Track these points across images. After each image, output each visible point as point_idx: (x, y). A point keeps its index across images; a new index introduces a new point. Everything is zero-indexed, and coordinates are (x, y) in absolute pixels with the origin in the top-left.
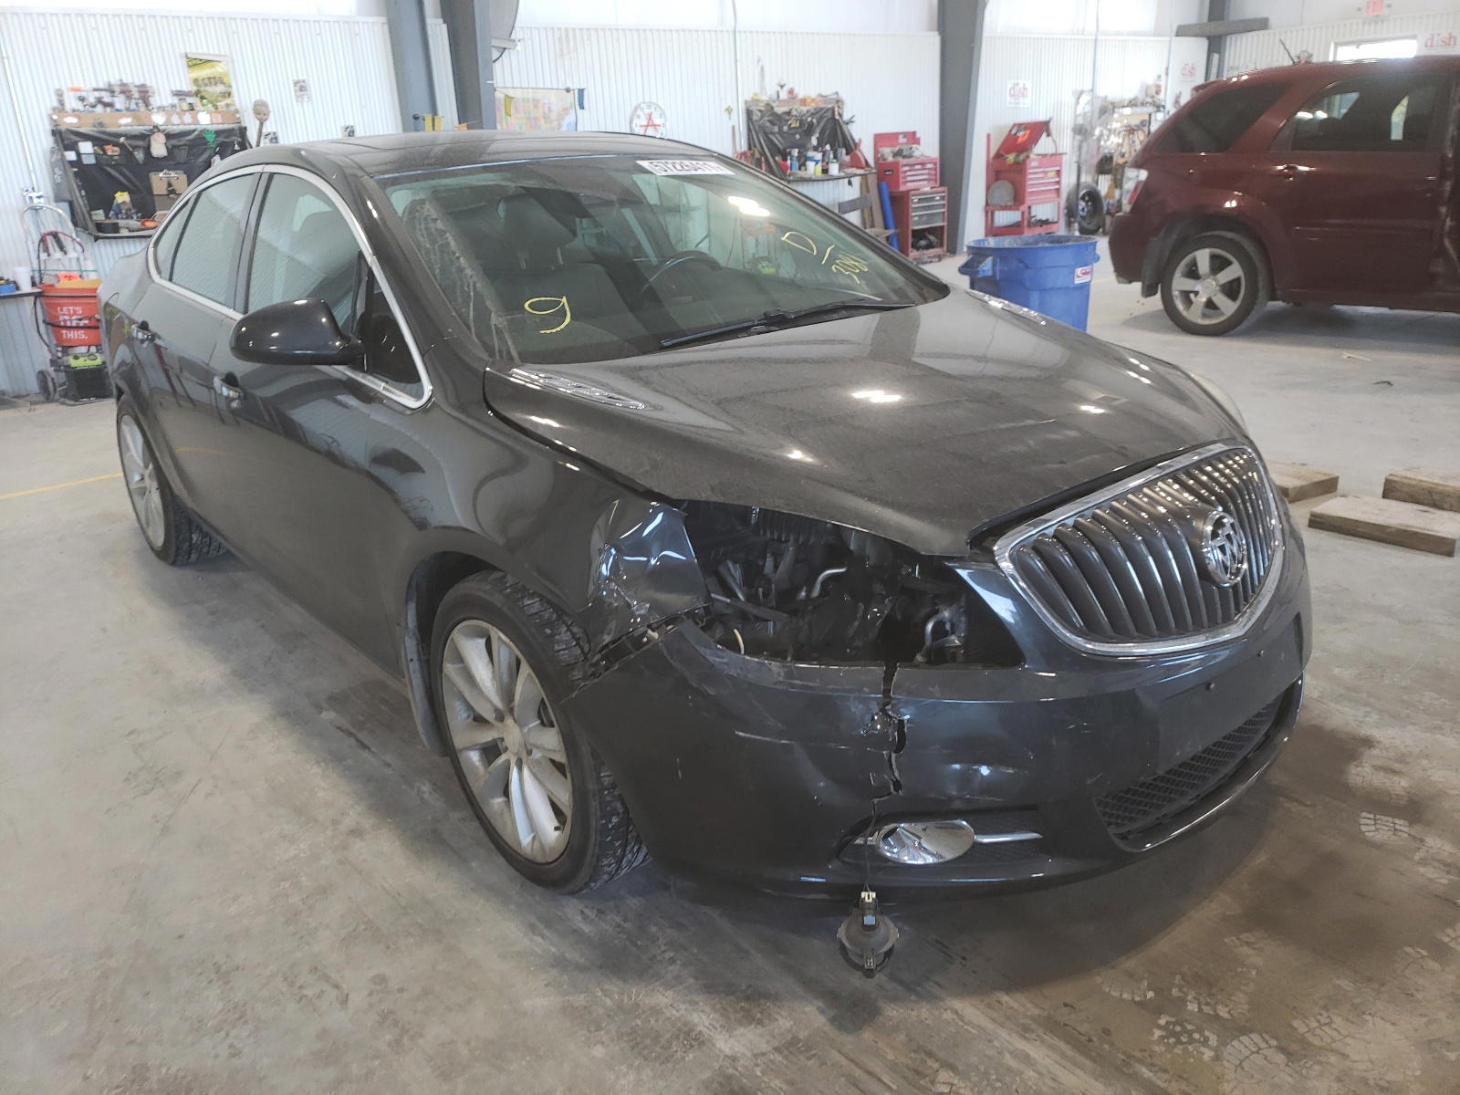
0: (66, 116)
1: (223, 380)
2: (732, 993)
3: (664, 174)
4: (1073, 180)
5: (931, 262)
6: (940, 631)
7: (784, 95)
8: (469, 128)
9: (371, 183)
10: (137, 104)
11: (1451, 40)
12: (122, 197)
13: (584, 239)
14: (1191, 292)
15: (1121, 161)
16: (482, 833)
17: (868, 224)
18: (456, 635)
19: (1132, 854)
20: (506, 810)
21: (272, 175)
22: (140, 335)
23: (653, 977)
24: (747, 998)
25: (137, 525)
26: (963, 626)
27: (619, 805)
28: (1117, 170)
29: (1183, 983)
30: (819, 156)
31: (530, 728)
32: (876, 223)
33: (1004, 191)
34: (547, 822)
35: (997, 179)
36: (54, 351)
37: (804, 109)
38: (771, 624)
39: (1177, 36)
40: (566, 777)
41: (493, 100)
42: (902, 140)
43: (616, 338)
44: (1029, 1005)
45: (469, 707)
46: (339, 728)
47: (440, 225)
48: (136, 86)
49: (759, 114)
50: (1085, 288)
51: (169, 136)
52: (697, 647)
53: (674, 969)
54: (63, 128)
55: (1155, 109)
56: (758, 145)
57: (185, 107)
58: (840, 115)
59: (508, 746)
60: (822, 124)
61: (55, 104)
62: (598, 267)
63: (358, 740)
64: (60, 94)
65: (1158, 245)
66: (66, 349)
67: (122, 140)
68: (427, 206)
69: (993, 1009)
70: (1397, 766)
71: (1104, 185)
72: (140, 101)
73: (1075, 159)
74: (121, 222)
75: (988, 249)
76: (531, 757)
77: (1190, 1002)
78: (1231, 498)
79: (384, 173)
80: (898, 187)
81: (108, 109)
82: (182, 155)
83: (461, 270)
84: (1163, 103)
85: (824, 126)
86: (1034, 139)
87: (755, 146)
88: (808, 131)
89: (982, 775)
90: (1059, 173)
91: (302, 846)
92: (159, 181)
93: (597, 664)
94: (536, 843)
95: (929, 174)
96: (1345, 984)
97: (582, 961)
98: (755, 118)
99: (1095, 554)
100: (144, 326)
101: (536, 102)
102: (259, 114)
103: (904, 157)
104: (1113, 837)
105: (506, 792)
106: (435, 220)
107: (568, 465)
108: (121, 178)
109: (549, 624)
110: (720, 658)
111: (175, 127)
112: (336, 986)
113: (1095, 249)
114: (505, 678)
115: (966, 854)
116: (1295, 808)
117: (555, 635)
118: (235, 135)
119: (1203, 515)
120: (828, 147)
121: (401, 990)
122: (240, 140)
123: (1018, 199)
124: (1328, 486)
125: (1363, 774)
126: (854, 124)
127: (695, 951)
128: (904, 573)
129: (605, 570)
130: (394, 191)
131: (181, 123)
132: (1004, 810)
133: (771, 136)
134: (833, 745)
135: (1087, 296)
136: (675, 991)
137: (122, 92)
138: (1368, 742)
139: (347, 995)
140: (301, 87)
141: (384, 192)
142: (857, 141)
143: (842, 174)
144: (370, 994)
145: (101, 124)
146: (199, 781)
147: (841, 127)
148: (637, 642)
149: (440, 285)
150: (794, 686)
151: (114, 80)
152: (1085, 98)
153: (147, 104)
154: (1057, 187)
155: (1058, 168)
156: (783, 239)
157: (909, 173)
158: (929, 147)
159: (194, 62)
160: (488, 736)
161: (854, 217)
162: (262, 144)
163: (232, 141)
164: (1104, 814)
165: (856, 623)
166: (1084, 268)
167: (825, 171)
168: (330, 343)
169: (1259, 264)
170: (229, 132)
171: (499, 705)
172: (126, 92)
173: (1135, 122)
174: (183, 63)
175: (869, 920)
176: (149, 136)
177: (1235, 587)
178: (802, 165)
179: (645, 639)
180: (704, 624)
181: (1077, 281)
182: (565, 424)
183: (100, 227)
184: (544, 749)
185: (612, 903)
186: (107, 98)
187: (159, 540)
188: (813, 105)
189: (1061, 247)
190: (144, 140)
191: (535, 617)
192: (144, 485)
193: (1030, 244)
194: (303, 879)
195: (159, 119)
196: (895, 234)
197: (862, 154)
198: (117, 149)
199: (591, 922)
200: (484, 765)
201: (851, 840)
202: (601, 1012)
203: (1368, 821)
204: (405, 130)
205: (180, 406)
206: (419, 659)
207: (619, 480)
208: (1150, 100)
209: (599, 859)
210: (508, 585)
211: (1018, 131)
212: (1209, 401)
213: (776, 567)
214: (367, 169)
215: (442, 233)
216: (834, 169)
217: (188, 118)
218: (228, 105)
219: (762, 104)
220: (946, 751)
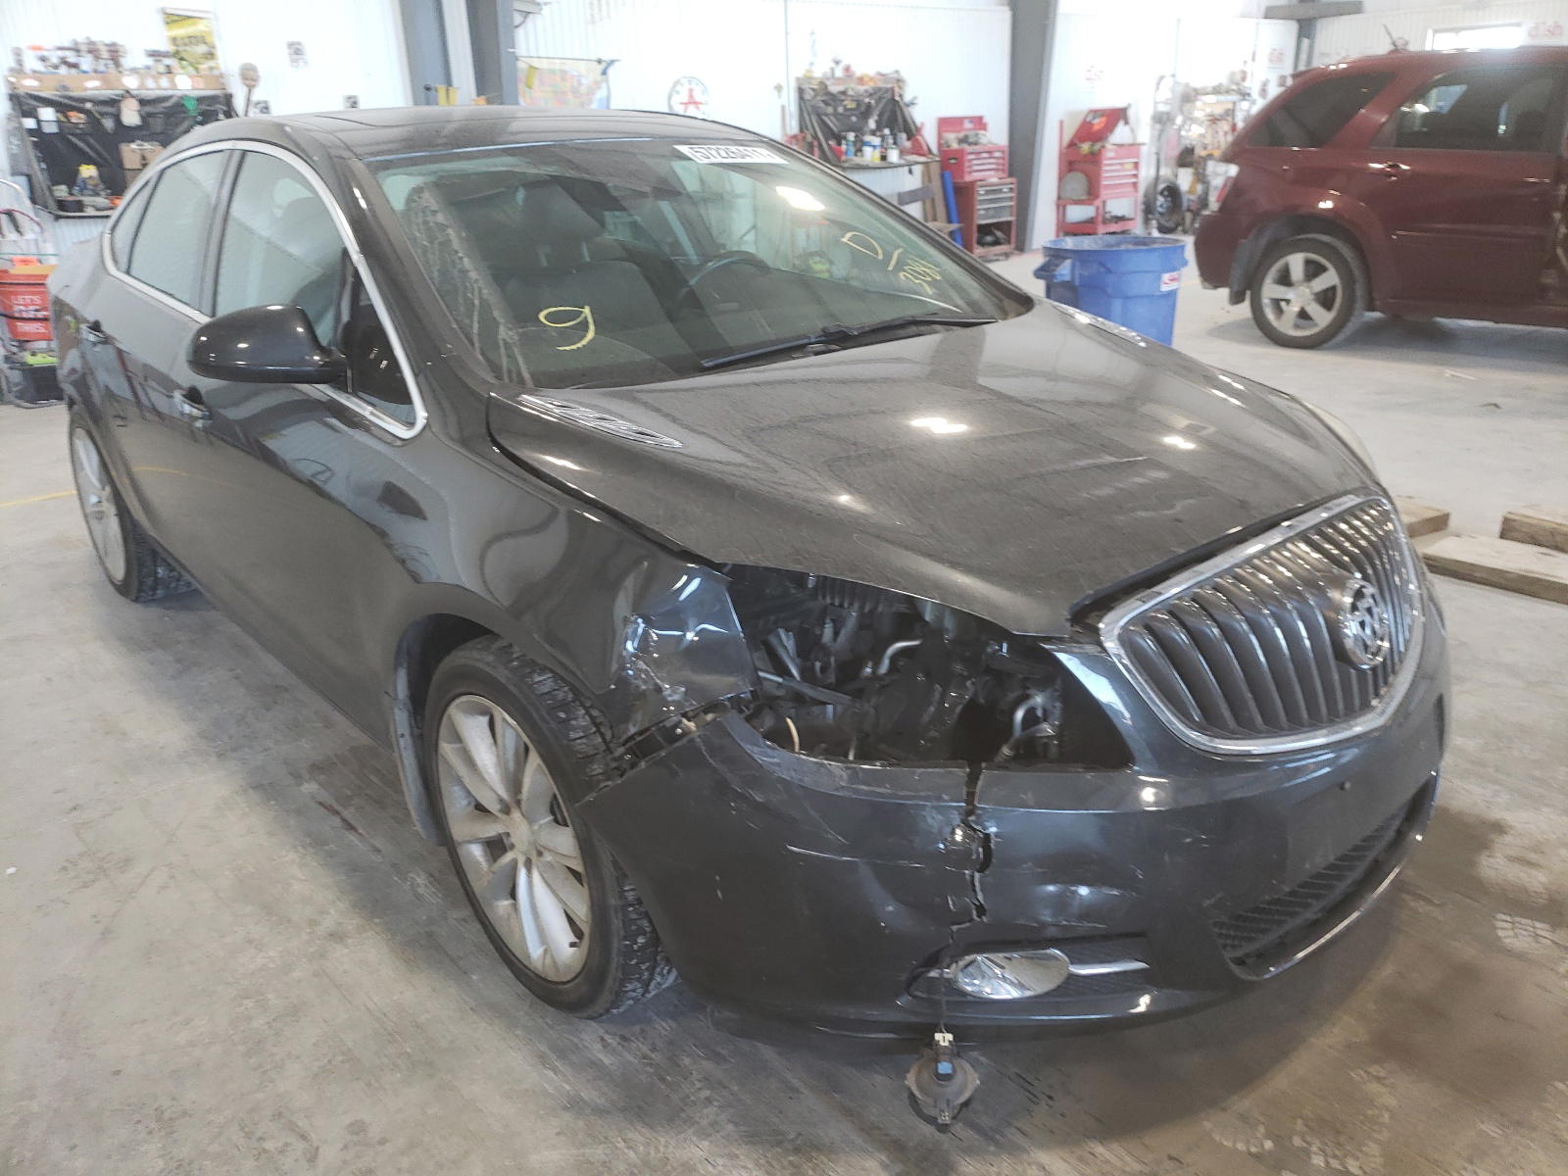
0: (25, 78)
1: (184, 396)
2: (779, 1143)
3: (706, 161)
4: (1152, 172)
5: (997, 260)
6: (1031, 719)
7: (839, 73)
8: (489, 102)
9: (358, 166)
10: (106, 65)
11: (1557, 29)
12: (88, 171)
13: (616, 231)
14: (1282, 300)
15: (1203, 153)
16: (484, 939)
17: (930, 217)
18: (454, 711)
19: (1252, 983)
20: (514, 915)
21: (244, 153)
22: (92, 338)
23: (685, 1122)
24: (797, 1150)
25: (94, 553)
26: (1057, 712)
27: (645, 923)
28: (1199, 163)
29: (1305, 1129)
30: (876, 141)
31: (541, 826)
32: (938, 215)
33: (1077, 183)
34: (562, 936)
35: (1070, 170)
36: (9, 347)
37: (861, 89)
38: (830, 708)
39: (1266, 18)
40: (582, 885)
41: (514, 70)
42: (968, 125)
43: (648, 357)
44: (1128, 1159)
45: (469, 793)
46: (321, 804)
47: (440, 218)
48: (107, 45)
49: (812, 93)
50: (1172, 294)
51: (143, 102)
52: (742, 744)
53: (710, 1111)
54: (21, 92)
55: (1241, 98)
56: (810, 127)
57: (162, 69)
58: (901, 96)
59: (515, 844)
60: (881, 106)
61: (13, 64)
62: (628, 265)
63: (344, 820)
64: (18, 53)
65: (1248, 248)
66: (23, 343)
67: (88, 105)
68: (426, 195)
69: (1087, 1163)
70: (1533, 857)
71: (1185, 179)
72: (111, 62)
73: (1154, 150)
74: (86, 200)
75: (1066, 250)
76: (542, 859)
77: (1316, 1154)
78: (1368, 560)
79: (378, 154)
80: (962, 177)
81: (73, 71)
82: (158, 125)
83: (464, 272)
84: (1248, 91)
85: (882, 109)
86: (1110, 127)
87: (807, 129)
88: (865, 112)
89: (1081, 896)
90: (1136, 165)
91: (271, 954)
92: (131, 152)
93: (621, 757)
94: (548, 957)
95: (997, 164)
96: (1491, 1129)
97: (601, 1101)
98: (807, 97)
99: (1216, 631)
100: (96, 327)
101: (564, 74)
102: (247, 79)
103: (970, 144)
104: (1228, 961)
105: (513, 894)
106: (434, 212)
107: (587, 515)
108: (87, 150)
109: (564, 706)
110: (768, 756)
111: (150, 92)
112: (303, 1137)
113: (1183, 253)
114: (511, 765)
115: (1059, 987)
116: (1421, 907)
117: (569, 720)
118: (219, 103)
119: (1340, 584)
120: (887, 131)
121: (383, 1142)
122: (225, 108)
123: (1092, 193)
124: (1438, 524)
125: (1495, 866)
126: (915, 106)
127: (736, 1088)
128: (989, 650)
129: (630, 646)
130: (389, 176)
131: (156, 87)
132: (1106, 937)
133: (825, 118)
134: (904, 862)
135: (1173, 307)
136: (711, 1142)
137: (90, 52)
138: (1499, 828)
139: (317, 1148)
140: (296, 50)
141: (375, 178)
142: (918, 123)
143: (903, 162)
144: (346, 1147)
145: (65, 88)
146: (153, 870)
147: (901, 110)
148: (671, 737)
149: (438, 290)
150: (856, 791)
151: (81, 39)
152: (1168, 83)
153: (117, 64)
154: (1134, 180)
155: (1135, 160)
156: (845, 240)
157: (975, 162)
158: (997, 134)
159: (172, 19)
160: (491, 830)
161: (914, 210)
162: (251, 114)
163: (215, 107)
164: (1220, 935)
165: (932, 709)
166: (1172, 274)
167: (884, 158)
168: (307, 358)
169: (1357, 273)
170: (213, 99)
171: (504, 795)
172: (93, 50)
173: (1219, 110)
174: (159, 19)
175: (944, 1068)
176: (120, 101)
177: (1374, 669)
178: (859, 151)
179: (679, 731)
180: (751, 711)
181: (1165, 288)
182: (584, 466)
183: (62, 205)
184: (556, 853)
185: (637, 1028)
186: (72, 58)
187: (119, 573)
188: (872, 84)
189: (1147, 250)
190: (113, 106)
191: (547, 697)
192: (100, 509)
193: (1113, 246)
194: (270, 996)
195: (131, 82)
196: (960, 229)
197: (924, 139)
198: (82, 116)
199: (614, 1052)
200: (487, 861)
201: (922, 973)
202: (621, 1169)
203: (1505, 925)
204: (416, 103)
205: (144, 418)
206: (412, 735)
207: (649, 536)
208: (1234, 87)
209: (622, 984)
210: (515, 656)
211: (1094, 118)
212: (1334, 439)
213: (836, 634)
214: (355, 150)
215: (442, 227)
216: (894, 156)
217: (164, 82)
218: (211, 68)
219: (816, 82)
220: (1040, 870)
